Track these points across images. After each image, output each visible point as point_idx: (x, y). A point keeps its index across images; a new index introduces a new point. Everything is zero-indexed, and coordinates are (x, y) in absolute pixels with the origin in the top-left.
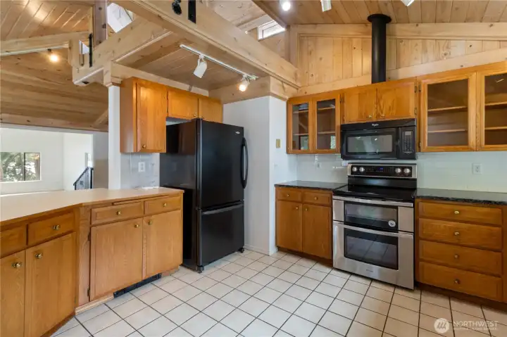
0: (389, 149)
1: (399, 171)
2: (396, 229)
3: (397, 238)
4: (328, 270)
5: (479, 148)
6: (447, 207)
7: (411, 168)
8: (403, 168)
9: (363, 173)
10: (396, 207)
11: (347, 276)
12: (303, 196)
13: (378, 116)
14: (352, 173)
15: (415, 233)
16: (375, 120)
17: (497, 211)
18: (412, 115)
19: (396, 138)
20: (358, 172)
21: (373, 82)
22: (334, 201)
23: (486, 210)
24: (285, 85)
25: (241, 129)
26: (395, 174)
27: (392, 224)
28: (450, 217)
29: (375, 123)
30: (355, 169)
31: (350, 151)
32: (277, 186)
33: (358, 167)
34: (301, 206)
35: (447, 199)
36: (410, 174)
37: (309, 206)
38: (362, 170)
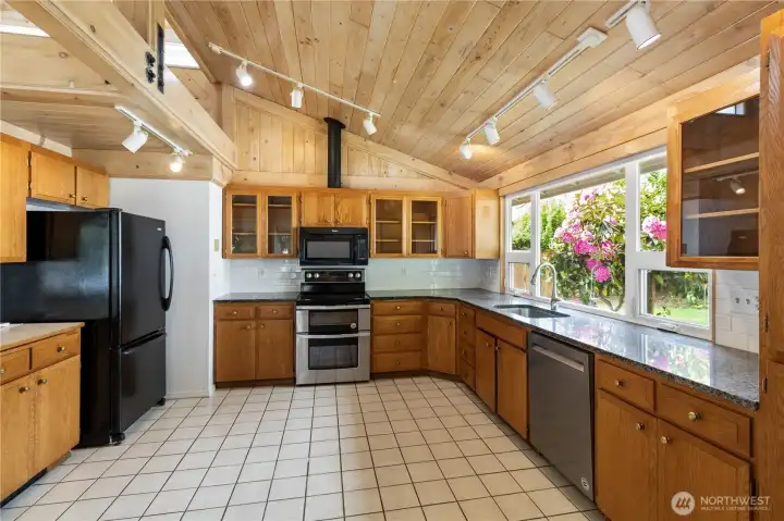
0: (347, 255)
1: (352, 275)
2: (356, 330)
3: (356, 339)
4: (289, 390)
5: (408, 256)
6: (391, 304)
7: (360, 273)
8: (355, 273)
9: (318, 279)
10: (357, 310)
11: (312, 388)
12: (257, 311)
13: (336, 222)
14: (306, 279)
15: (372, 331)
16: (333, 225)
17: (419, 303)
18: (365, 225)
19: (353, 244)
20: (313, 278)
21: (329, 186)
22: (298, 312)
23: (414, 303)
24: (224, 167)
25: (162, 223)
26: (348, 279)
27: (353, 325)
28: (395, 313)
29: (335, 228)
30: (310, 276)
31: (309, 256)
32: (217, 303)
33: (313, 274)
34: (254, 324)
35: (392, 298)
36: (360, 278)
37: (264, 322)
38: (318, 276)
